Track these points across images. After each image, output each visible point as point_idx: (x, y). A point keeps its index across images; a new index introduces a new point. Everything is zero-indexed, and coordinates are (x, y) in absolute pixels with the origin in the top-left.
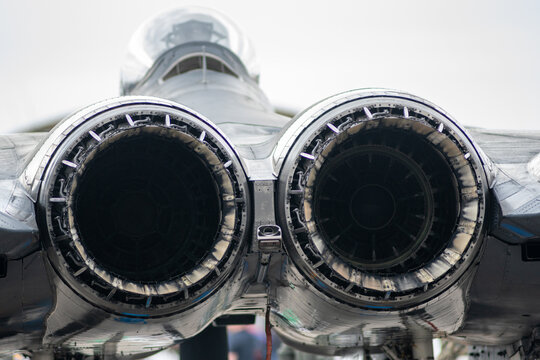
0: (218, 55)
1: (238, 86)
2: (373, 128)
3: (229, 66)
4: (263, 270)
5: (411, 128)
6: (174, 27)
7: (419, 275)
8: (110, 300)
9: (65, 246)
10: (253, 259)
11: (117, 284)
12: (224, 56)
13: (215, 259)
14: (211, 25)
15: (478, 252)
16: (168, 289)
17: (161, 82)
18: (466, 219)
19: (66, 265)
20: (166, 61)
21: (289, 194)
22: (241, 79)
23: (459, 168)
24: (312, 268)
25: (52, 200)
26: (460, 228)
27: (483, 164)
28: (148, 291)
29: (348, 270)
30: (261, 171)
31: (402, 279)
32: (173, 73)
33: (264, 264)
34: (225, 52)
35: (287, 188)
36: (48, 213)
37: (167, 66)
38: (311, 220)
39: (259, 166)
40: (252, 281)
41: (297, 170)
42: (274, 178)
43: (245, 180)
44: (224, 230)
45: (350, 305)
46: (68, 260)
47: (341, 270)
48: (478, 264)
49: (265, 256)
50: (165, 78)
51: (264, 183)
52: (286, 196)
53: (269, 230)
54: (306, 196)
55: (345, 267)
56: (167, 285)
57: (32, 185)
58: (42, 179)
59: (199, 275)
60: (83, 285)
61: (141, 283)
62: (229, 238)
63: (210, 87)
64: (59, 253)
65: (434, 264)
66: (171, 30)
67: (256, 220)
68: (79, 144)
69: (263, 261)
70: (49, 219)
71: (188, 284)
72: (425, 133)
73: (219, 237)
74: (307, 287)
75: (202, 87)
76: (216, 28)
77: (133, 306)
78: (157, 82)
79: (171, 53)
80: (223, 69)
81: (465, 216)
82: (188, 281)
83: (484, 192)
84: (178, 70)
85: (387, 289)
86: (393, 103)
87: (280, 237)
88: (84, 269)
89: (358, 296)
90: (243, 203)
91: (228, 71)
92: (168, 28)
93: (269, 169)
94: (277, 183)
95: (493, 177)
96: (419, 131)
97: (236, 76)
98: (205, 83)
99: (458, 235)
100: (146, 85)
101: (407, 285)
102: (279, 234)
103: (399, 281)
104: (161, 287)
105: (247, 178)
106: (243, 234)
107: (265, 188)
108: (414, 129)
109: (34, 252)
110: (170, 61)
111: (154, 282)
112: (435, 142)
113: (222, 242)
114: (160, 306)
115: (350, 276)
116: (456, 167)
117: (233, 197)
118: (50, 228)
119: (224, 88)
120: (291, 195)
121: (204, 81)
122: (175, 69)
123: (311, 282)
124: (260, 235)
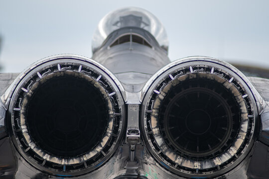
0: (141, 34)
1: (150, 52)
2: (194, 78)
3: (147, 41)
4: (132, 153)
5: (214, 79)
6: (121, 18)
7: (215, 161)
8: (44, 166)
9: (20, 135)
10: (126, 147)
11: (47, 157)
12: (145, 36)
13: (101, 146)
14: (141, 18)
15: (251, 150)
16: (75, 161)
17: (109, 48)
18: (242, 131)
19: (21, 145)
20: (113, 37)
21: (146, 113)
22: (153, 49)
23: (240, 103)
24: (157, 154)
25: (15, 109)
26: (239, 136)
27: (256, 101)
28: (64, 162)
29: (175, 156)
30: (133, 99)
31: (205, 162)
32: (116, 43)
33: (133, 151)
34: (146, 33)
35: (145, 109)
36: (12, 116)
37: (113, 39)
38: (156, 127)
39: (133, 96)
40: (128, 159)
41: (151, 99)
42: (140, 103)
43: (123, 103)
44: (108, 130)
45: (178, 175)
46: (22, 143)
47: (171, 156)
48: (251, 156)
49: (132, 146)
50: (111, 46)
51: (134, 105)
52: (145, 113)
53: (134, 132)
54: (153, 114)
55: (174, 154)
56: (74, 159)
57: (6, 100)
58: (11, 97)
59: (92, 154)
60: (30, 157)
61: (61, 157)
62: (109, 135)
63: (134, 52)
64: (17, 139)
65: (224, 155)
66: (118, 20)
67: (128, 126)
68: (32, 79)
69: (132, 149)
70: (12, 120)
71: (85, 159)
72: (222, 82)
73: (105, 134)
74: (155, 164)
75: (129, 52)
76: (144, 20)
77: (57, 170)
78: (106, 48)
79: (116, 33)
80: (143, 42)
81: (242, 129)
82: (86, 158)
83: (254, 116)
84: (119, 42)
85: (195, 168)
86: (206, 65)
87: (139, 136)
88: (29, 148)
89: (182, 171)
90: (121, 116)
91: (146, 44)
92: (117, 19)
93: (138, 98)
94: (141, 106)
95: (262, 109)
96: (219, 81)
97: (151, 47)
98: (131, 50)
99: (238, 140)
100: (101, 49)
101: (207, 166)
102: (138, 134)
103: (203, 163)
104: (71, 160)
105: (125, 103)
106: (120, 133)
107: (134, 108)
108: (216, 80)
109: (5, 137)
110: (115, 36)
111: (68, 157)
112: (228, 87)
113: (106, 136)
114: (72, 171)
115: (176, 159)
116: (238, 102)
117: (112, 113)
118: (13, 125)
119: (141, 53)
120: (148, 113)
121: (130, 49)
122: (117, 41)
123: (157, 162)
124: (128, 134)
